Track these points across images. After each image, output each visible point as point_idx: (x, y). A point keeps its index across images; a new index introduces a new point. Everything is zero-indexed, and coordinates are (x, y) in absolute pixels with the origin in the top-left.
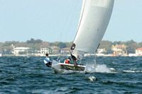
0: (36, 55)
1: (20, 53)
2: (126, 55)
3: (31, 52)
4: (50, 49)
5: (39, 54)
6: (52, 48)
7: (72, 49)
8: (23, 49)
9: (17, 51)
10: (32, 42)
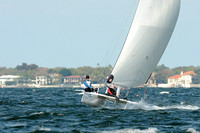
0: (30, 85)
1: (7, 83)
2: (154, 86)
3: (22, 82)
4: (48, 77)
5: (34, 85)
6: (52, 76)
7: (108, 82)
8: (12, 78)
9: (3, 81)
10: (24, 68)
